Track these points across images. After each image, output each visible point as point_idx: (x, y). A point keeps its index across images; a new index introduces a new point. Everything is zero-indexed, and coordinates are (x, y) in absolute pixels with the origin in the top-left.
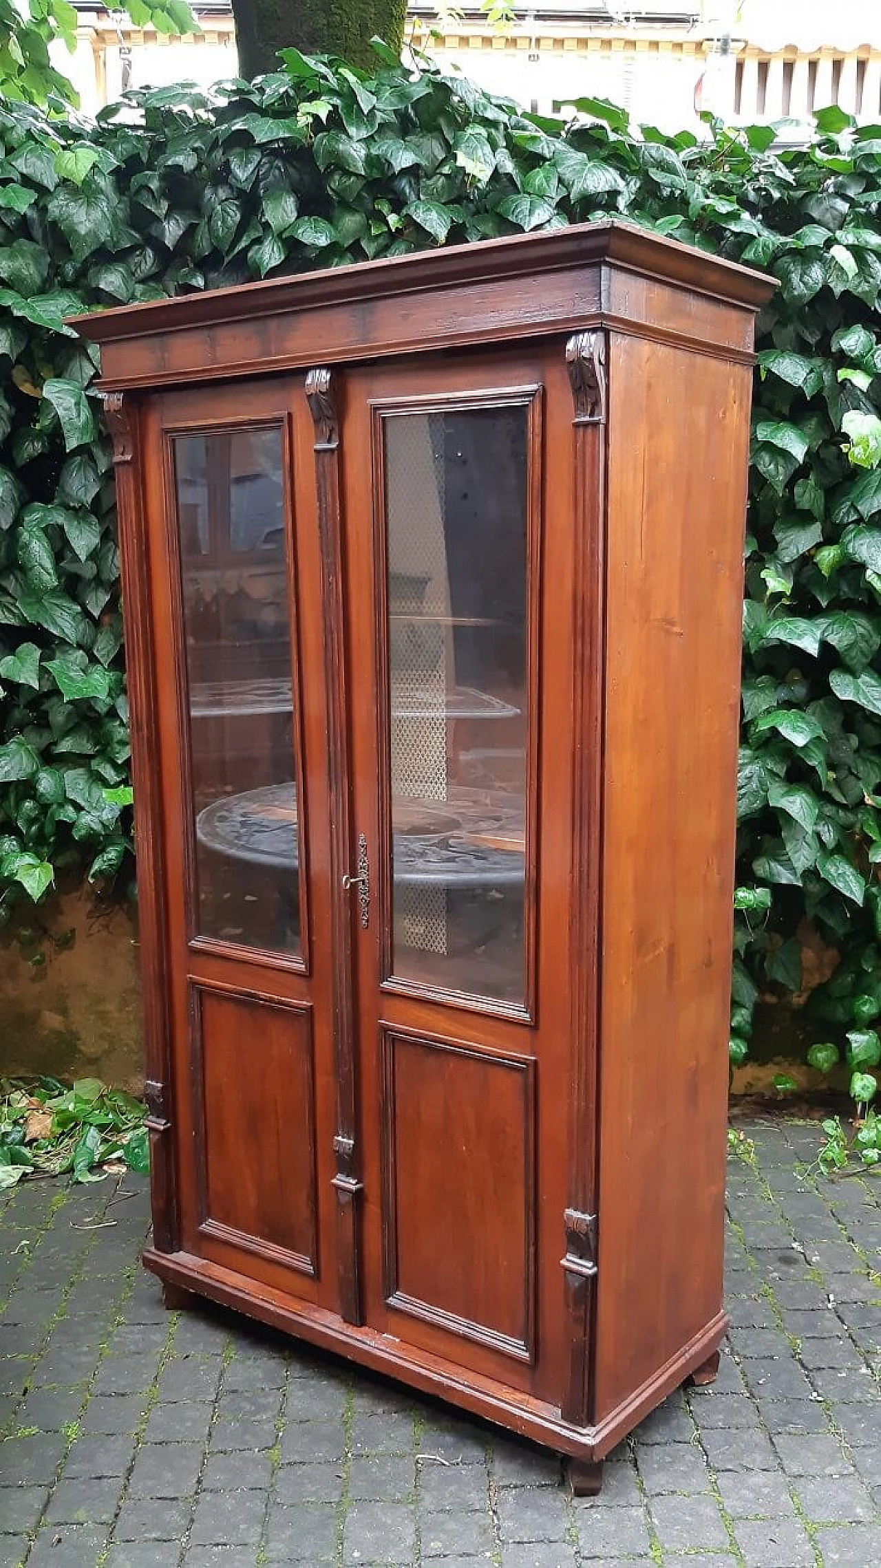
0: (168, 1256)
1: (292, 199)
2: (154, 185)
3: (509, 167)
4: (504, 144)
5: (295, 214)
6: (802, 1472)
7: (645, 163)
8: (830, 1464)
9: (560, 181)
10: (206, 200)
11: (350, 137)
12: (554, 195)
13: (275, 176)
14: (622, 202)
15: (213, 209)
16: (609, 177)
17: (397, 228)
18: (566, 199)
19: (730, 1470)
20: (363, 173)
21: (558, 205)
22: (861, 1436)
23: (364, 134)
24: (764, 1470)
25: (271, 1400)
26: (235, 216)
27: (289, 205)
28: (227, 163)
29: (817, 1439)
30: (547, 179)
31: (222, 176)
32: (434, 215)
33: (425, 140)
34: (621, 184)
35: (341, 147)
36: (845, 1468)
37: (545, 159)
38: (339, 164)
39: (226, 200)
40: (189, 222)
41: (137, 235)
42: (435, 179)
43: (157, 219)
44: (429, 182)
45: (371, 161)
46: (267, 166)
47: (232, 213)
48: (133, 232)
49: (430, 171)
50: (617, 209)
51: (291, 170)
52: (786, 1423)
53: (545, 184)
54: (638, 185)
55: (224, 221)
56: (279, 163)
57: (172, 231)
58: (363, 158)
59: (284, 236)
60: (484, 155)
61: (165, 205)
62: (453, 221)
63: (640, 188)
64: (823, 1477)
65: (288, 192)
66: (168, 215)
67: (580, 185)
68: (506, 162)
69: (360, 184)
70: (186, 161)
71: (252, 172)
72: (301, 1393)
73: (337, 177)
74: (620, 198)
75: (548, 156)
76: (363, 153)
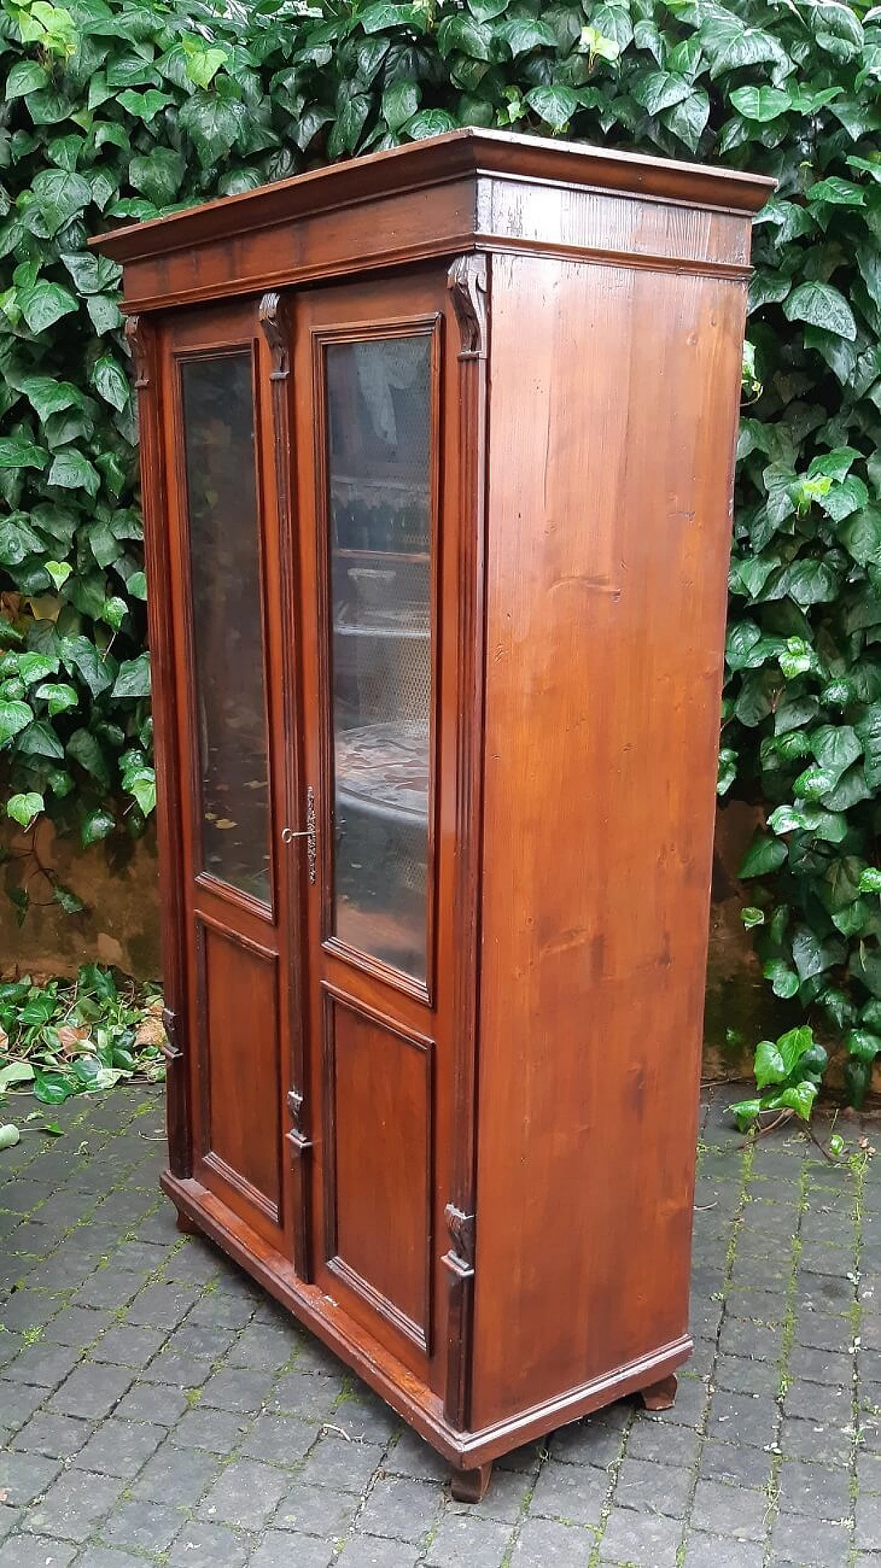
0: (178, 1181)
1: (414, 91)
2: (289, 82)
3: (650, 39)
4: (651, 14)
5: (415, 108)
6: (706, 1527)
7: (816, 28)
8: (743, 1526)
9: (703, 54)
10: (339, 96)
11: (476, 19)
12: (693, 73)
13: (400, 67)
14: (778, 76)
15: (345, 105)
16: (762, 46)
17: (518, 118)
18: (707, 73)
19: (632, 1508)
20: (486, 58)
21: (697, 83)
22: (798, 1502)
23: (493, 14)
24: (667, 1516)
25: (222, 1340)
26: (364, 110)
27: (410, 97)
28: (355, 55)
29: (745, 1494)
30: (691, 53)
31: (352, 69)
32: (555, 101)
33: (562, 16)
34: (778, 54)
35: (465, 30)
36: (759, 1534)
37: (696, 29)
38: (460, 50)
39: (358, 94)
40: (324, 121)
41: (275, 137)
42: (570, 59)
43: (292, 118)
44: (563, 64)
45: (498, 45)
46: (395, 56)
47: (361, 109)
48: (270, 134)
49: (564, 51)
50: (770, 83)
51: (422, 59)
52: (723, 1469)
53: (687, 58)
54: (807, 52)
55: (353, 118)
56: (409, 51)
57: (308, 129)
58: (488, 42)
59: (399, 133)
60: (618, 29)
61: (301, 102)
62: (579, 105)
63: (807, 56)
64: (726, 1538)
65: (410, 84)
66: (303, 114)
67: (725, 56)
68: (647, 36)
69: (484, 69)
70: (320, 55)
71: (378, 65)
72: (254, 1338)
73: (461, 64)
74: (776, 70)
75: (698, 24)
76: (489, 36)
